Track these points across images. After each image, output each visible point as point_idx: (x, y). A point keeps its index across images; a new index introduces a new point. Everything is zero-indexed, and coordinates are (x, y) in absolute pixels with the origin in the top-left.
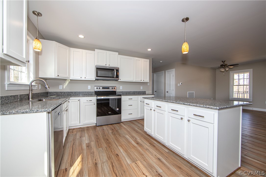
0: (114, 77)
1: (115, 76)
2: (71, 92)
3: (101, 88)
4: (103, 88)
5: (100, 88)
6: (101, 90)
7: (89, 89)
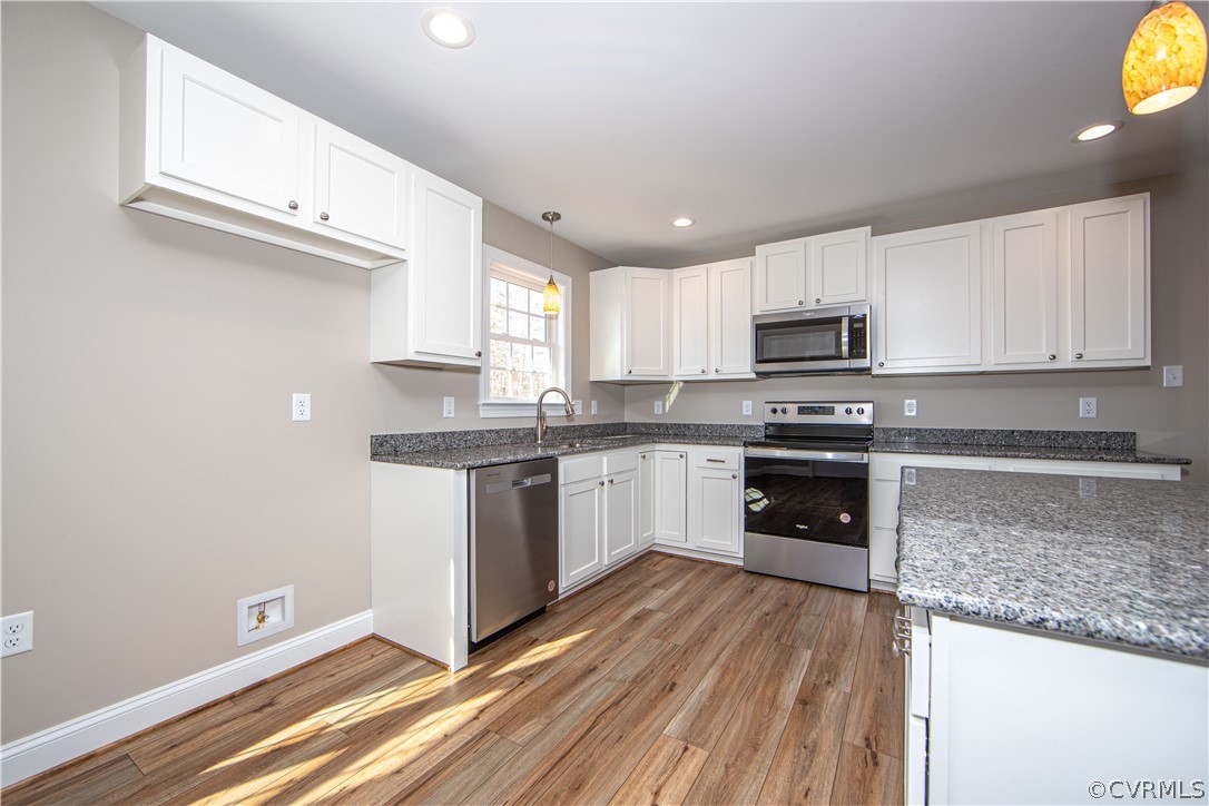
0: (840, 358)
1: (845, 348)
2: (685, 425)
3: (793, 408)
4: (801, 411)
5: (784, 411)
6: (793, 417)
7: (744, 413)
